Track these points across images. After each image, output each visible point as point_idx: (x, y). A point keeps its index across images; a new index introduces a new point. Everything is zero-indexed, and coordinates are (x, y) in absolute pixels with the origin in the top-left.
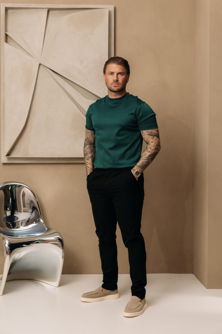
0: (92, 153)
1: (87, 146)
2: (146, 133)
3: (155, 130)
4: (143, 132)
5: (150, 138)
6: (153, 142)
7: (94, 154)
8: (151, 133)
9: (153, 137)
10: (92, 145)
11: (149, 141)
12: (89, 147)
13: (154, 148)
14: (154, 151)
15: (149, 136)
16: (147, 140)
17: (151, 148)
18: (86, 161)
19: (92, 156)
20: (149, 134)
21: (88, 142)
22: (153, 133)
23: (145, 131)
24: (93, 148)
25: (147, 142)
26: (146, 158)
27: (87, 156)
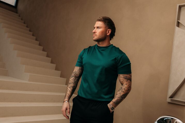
0: (75, 84)
1: (73, 78)
2: (122, 77)
3: (129, 75)
4: (120, 75)
5: (125, 81)
6: (127, 84)
7: (76, 85)
8: (126, 77)
9: (127, 81)
10: (77, 79)
11: (124, 83)
12: (74, 79)
13: (127, 89)
14: (127, 91)
15: (124, 79)
16: (122, 81)
17: (125, 89)
18: (68, 88)
19: (74, 86)
20: (125, 78)
21: (74, 75)
22: (128, 77)
23: (122, 75)
24: (77, 81)
25: (122, 83)
26: (120, 97)
27: (70, 85)
